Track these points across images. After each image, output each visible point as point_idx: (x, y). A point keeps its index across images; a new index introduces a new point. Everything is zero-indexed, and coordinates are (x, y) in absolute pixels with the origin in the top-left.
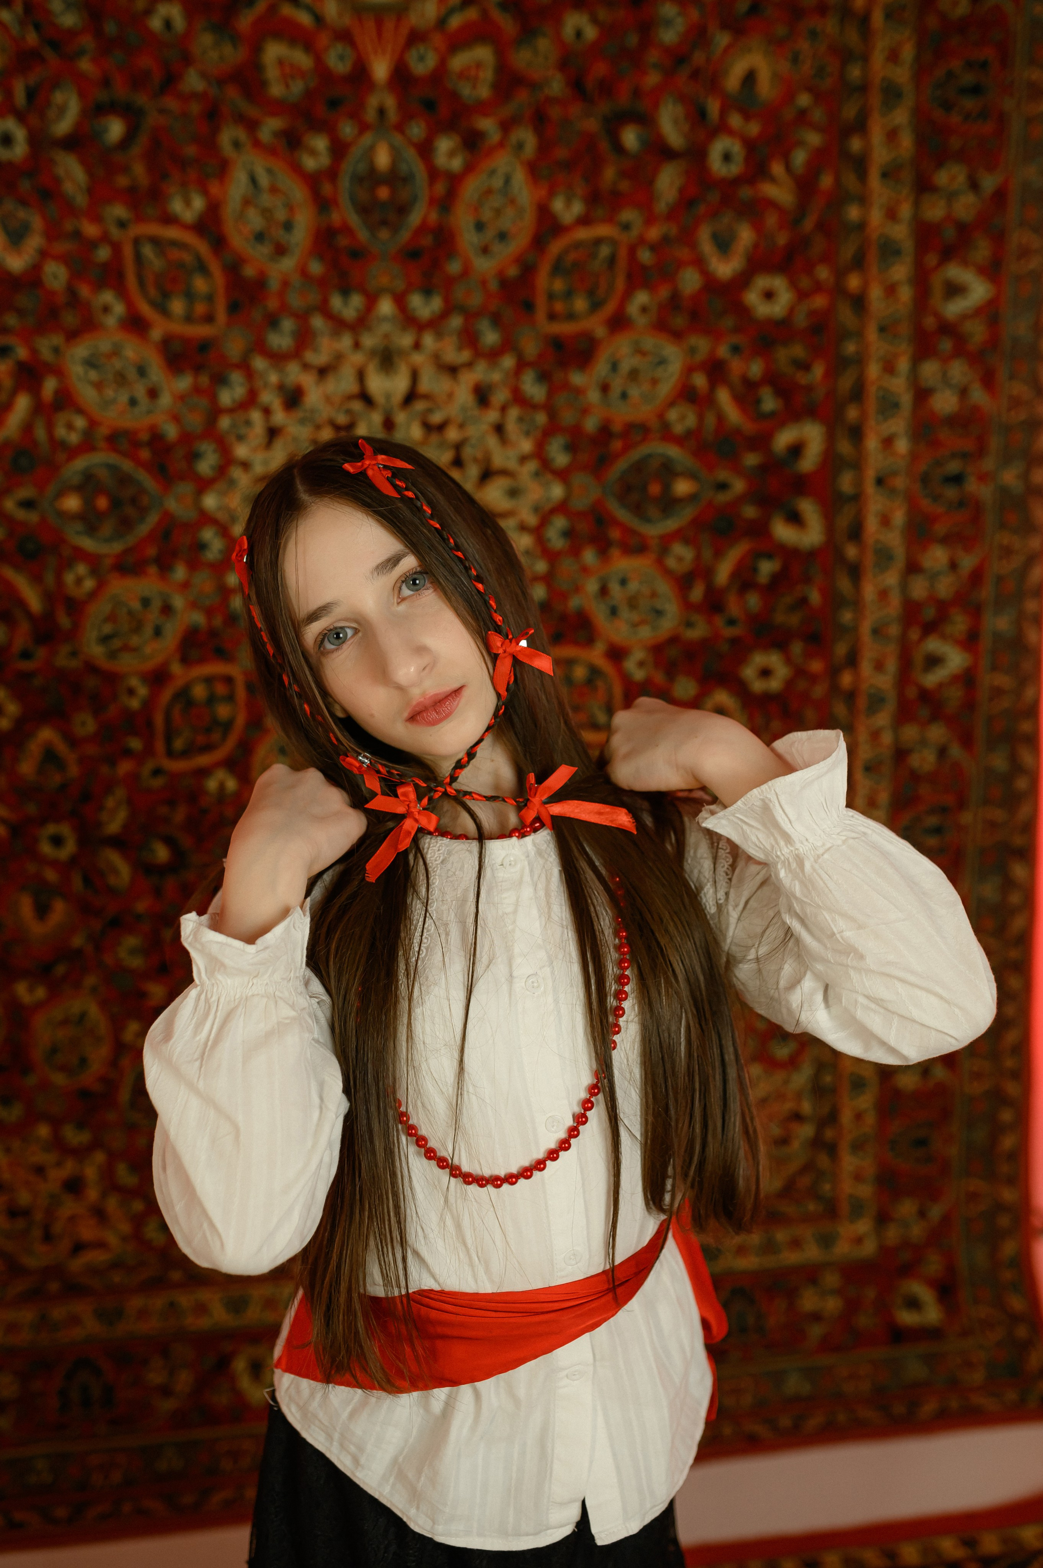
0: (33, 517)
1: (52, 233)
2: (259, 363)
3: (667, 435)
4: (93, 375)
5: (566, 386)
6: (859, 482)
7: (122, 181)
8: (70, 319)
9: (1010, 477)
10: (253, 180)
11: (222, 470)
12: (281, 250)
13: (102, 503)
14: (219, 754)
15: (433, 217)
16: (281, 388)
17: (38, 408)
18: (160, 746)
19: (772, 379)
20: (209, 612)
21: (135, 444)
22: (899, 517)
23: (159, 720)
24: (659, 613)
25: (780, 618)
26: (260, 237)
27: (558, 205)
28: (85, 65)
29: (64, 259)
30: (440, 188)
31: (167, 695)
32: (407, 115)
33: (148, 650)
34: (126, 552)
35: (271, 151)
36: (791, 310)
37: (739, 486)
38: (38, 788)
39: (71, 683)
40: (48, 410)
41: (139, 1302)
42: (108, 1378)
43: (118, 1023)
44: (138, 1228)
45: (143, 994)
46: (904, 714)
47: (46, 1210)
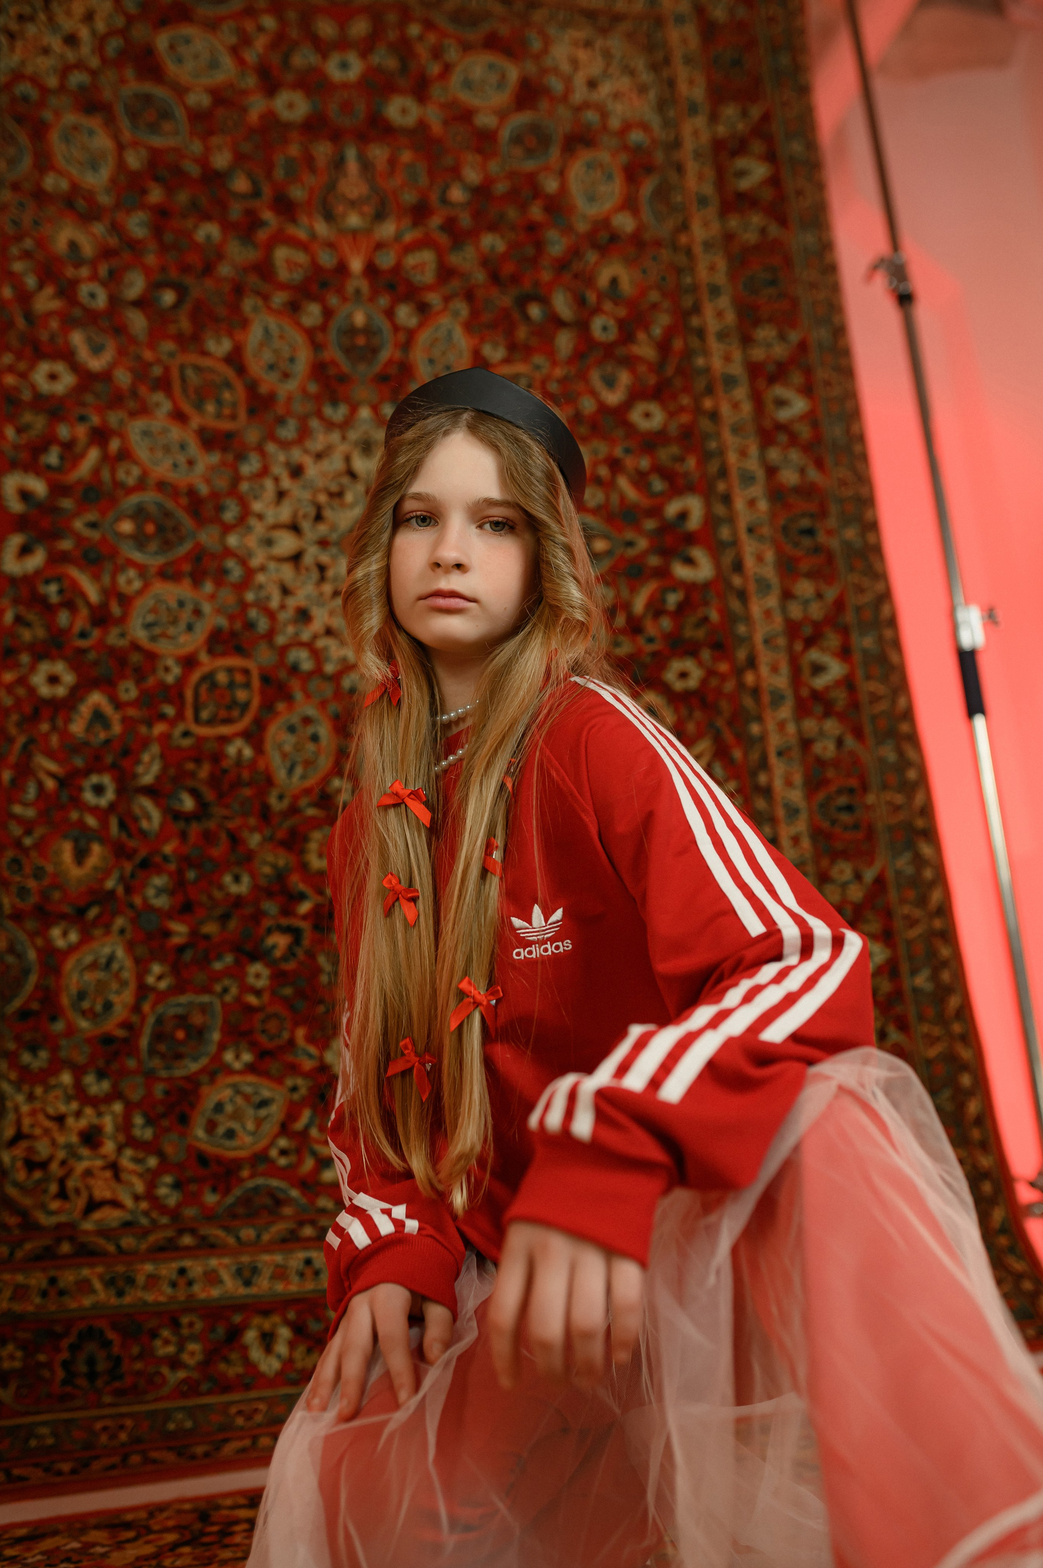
0: (96, 535)
1: (121, 352)
2: (271, 448)
4: (147, 442)
6: (735, 533)
7: (173, 329)
8: (131, 404)
9: (851, 533)
10: (267, 331)
11: (242, 519)
12: (286, 376)
13: (150, 528)
14: (240, 726)
15: (398, 355)
16: (287, 464)
17: (105, 459)
18: (189, 713)
19: (658, 469)
20: (231, 618)
21: (177, 492)
22: (770, 556)
23: (189, 694)
25: (689, 633)
26: (271, 367)
27: (487, 350)
28: (151, 259)
29: (129, 369)
30: (402, 337)
31: (196, 676)
32: (375, 293)
33: (182, 639)
34: (168, 564)
35: (278, 313)
36: (665, 425)
37: (643, 544)
38: (86, 744)
39: (119, 657)
40: (112, 460)
41: (149, 1268)
42: (116, 1350)
43: (142, 966)
44: (151, 1186)
45: (167, 934)
46: (802, 709)
47: (63, 1163)
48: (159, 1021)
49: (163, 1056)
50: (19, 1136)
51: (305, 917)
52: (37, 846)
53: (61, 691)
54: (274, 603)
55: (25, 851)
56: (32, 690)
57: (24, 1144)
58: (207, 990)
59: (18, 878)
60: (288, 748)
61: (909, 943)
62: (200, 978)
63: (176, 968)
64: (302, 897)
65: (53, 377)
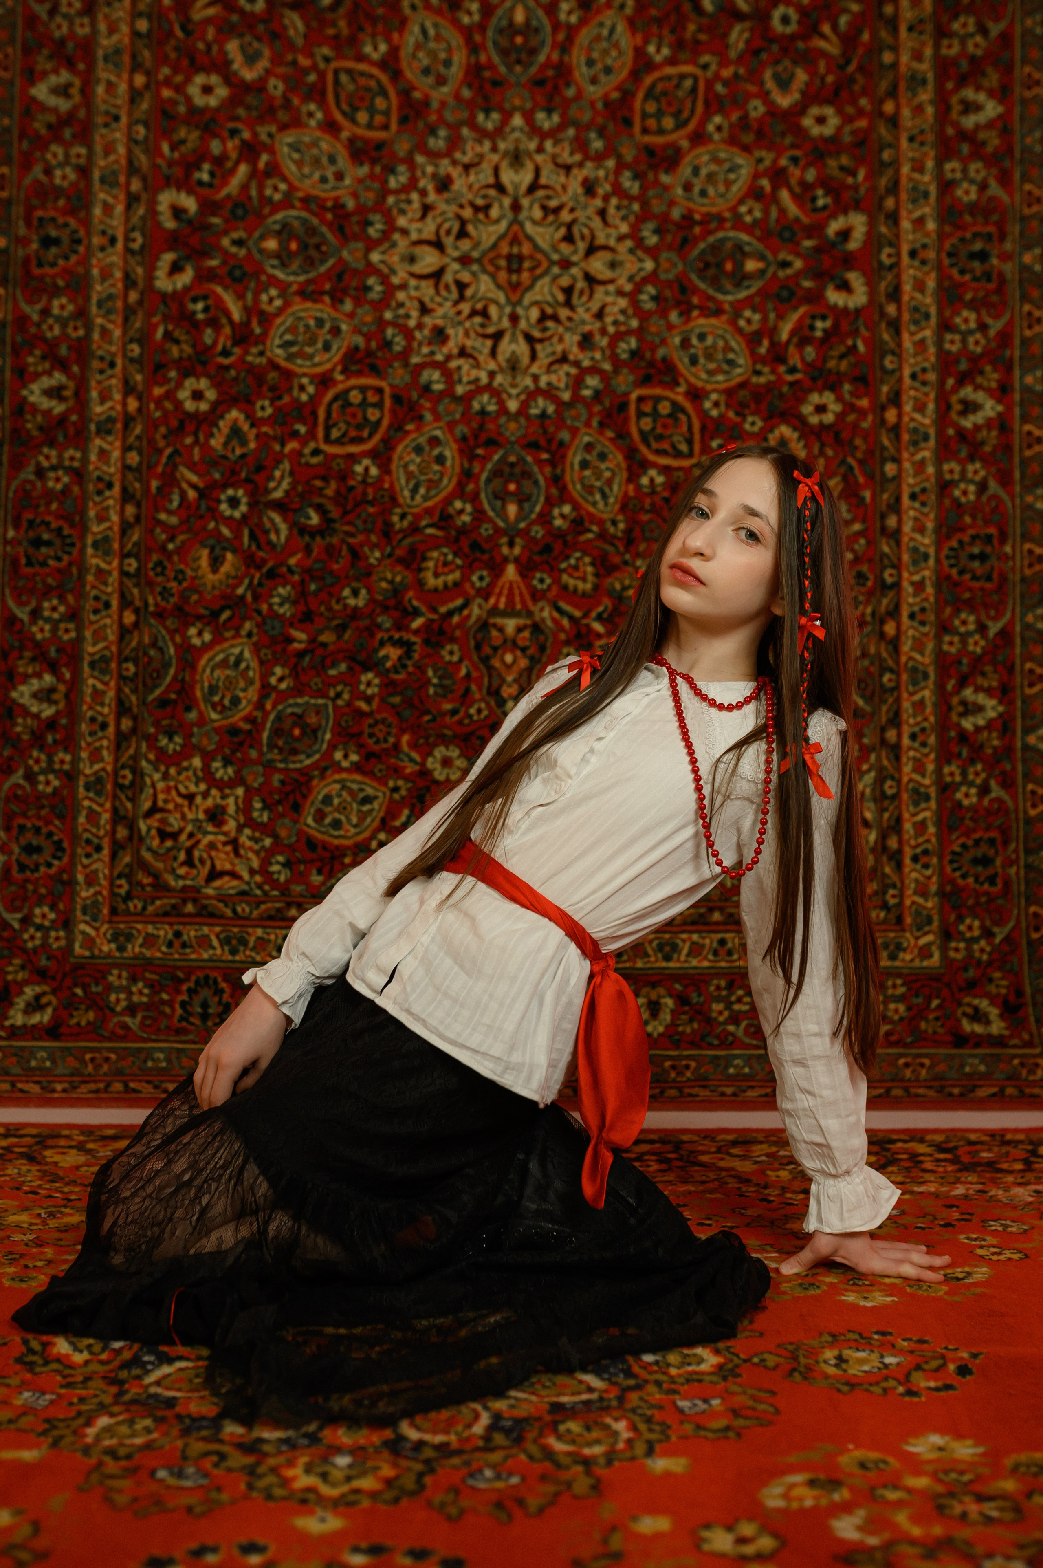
0: (243, 252)
1: (276, 60)
2: (420, 159)
3: (739, 225)
4: (296, 156)
5: (657, 183)
6: (898, 254)
7: (330, 32)
8: (283, 116)
10: (424, 31)
11: (386, 235)
12: (441, 81)
13: (294, 246)
14: (367, 447)
15: (555, 56)
16: (434, 176)
17: (254, 174)
18: (321, 433)
19: (824, 182)
20: (368, 337)
21: (322, 207)
22: (931, 284)
23: (321, 413)
24: (731, 363)
25: (832, 364)
26: (426, 71)
27: (651, 49)
29: (284, 78)
30: (561, 36)
31: (329, 395)
33: (317, 359)
34: (308, 282)
35: (438, 11)
36: (839, 129)
37: (798, 264)
38: (224, 457)
39: (257, 375)
40: (258, 176)
41: (259, 932)
42: (226, 997)
43: (266, 667)
44: (266, 863)
45: (290, 640)
46: (944, 451)
47: (191, 835)
48: (279, 718)
49: (281, 750)
50: (154, 809)
51: (416, 632)
52: (178, 550)
53: (204, 407)
54: (412, 323)
55: (169, 555)
56: (178, 404)
57: (158, 816)
58: (322, 694)
59: (160, 579)
60: (412, 468)
61: (1025, 699)
62: (316, 682)
63: (295, 672)
64: (416, 613)
65: (207, 90)
